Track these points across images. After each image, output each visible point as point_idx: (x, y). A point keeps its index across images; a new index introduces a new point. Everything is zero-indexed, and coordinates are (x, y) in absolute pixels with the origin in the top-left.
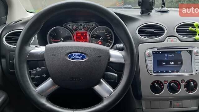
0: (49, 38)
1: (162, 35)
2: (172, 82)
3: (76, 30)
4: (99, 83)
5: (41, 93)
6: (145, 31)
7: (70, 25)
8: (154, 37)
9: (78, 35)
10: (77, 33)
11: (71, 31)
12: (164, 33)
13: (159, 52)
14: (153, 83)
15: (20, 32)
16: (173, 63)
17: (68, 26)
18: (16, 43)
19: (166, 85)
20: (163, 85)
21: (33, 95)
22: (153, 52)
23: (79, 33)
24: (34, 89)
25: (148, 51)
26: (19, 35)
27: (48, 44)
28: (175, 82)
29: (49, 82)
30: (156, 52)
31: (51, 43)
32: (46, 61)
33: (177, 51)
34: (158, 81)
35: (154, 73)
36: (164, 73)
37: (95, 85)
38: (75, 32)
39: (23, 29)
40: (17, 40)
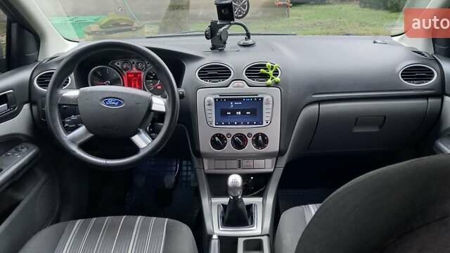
0: (92, 77)
1: (227, 78)
2: (237, 135)
3: (126, 69)
4: (137, 132)
5: (73, 141)
6: (206, 73)
7: (118, 64)
8: (217, 80)
9: (129, 76)
10: (128, 74)
11: (120, 71)
12: (230, 75)
13: (223, 99)
14: (214, 137)
15: (52, 73)
16: (240, 113)
17: (116, 64)
18: (47, 86)
19: (229, 140)
20: (226, 139)
21: (63, 141)
22: (215, 99)
23: (132, 74)
24: (65, 135)
25: (208, 98)
26: (51, 77)
27: (88, 86)
28: (241, 136)
29: (82, 129)
30: (219, 99)
31: (93, 85)
32: (79, 106)
33: (245, 98)
34: (220, 134)
35: (216, 125)
36: (228, 125)
37: (134, 135)
38: (125, 73)
39: (55, 69)
40: (48, 82)
